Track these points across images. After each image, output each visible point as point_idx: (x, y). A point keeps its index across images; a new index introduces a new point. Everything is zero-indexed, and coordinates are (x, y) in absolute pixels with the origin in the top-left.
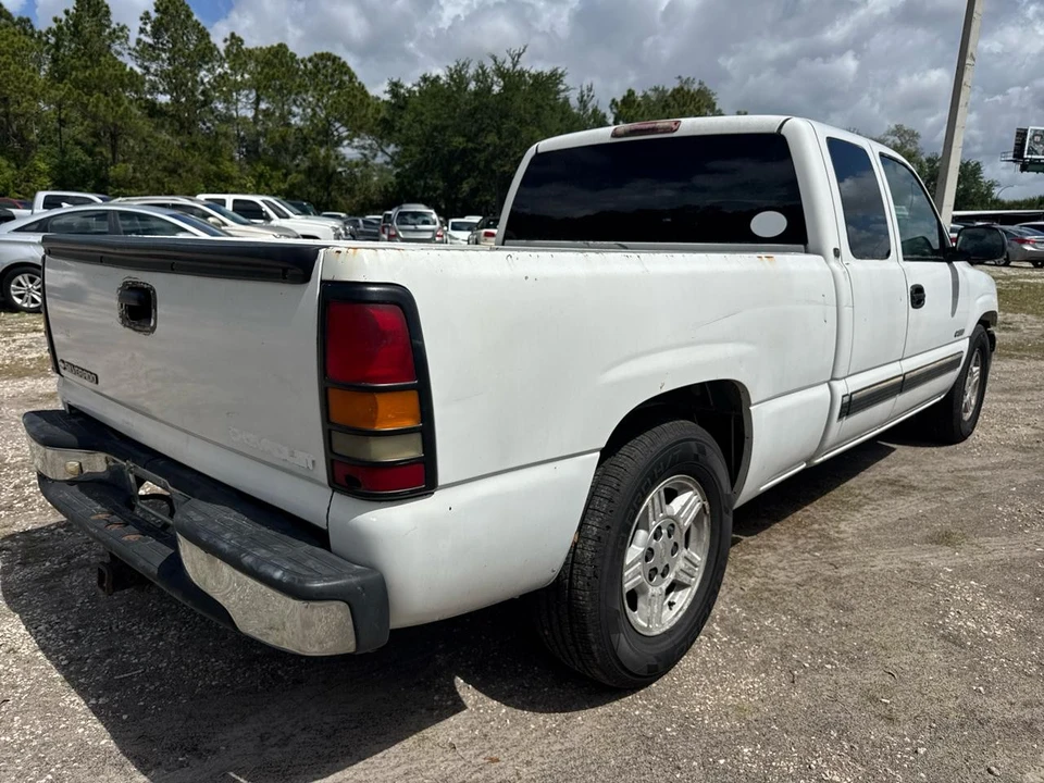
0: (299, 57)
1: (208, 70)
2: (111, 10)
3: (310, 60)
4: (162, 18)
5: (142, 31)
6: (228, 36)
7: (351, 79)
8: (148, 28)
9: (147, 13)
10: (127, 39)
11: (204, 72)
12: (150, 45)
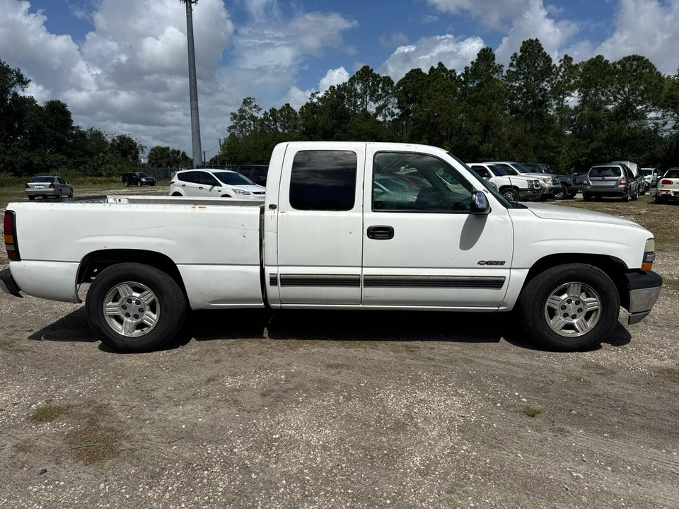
0: (611, 62)
1: (548, 82)
2: (496, 57)
3: (619, 63)
4: (522, 55)
5: (511, 65)
6: (562, 58)
7: (651, 71)
8: (514, 63)
9: (515, 54)
10: (502, 72)
11: (545, 83)
12: (515, 73)
